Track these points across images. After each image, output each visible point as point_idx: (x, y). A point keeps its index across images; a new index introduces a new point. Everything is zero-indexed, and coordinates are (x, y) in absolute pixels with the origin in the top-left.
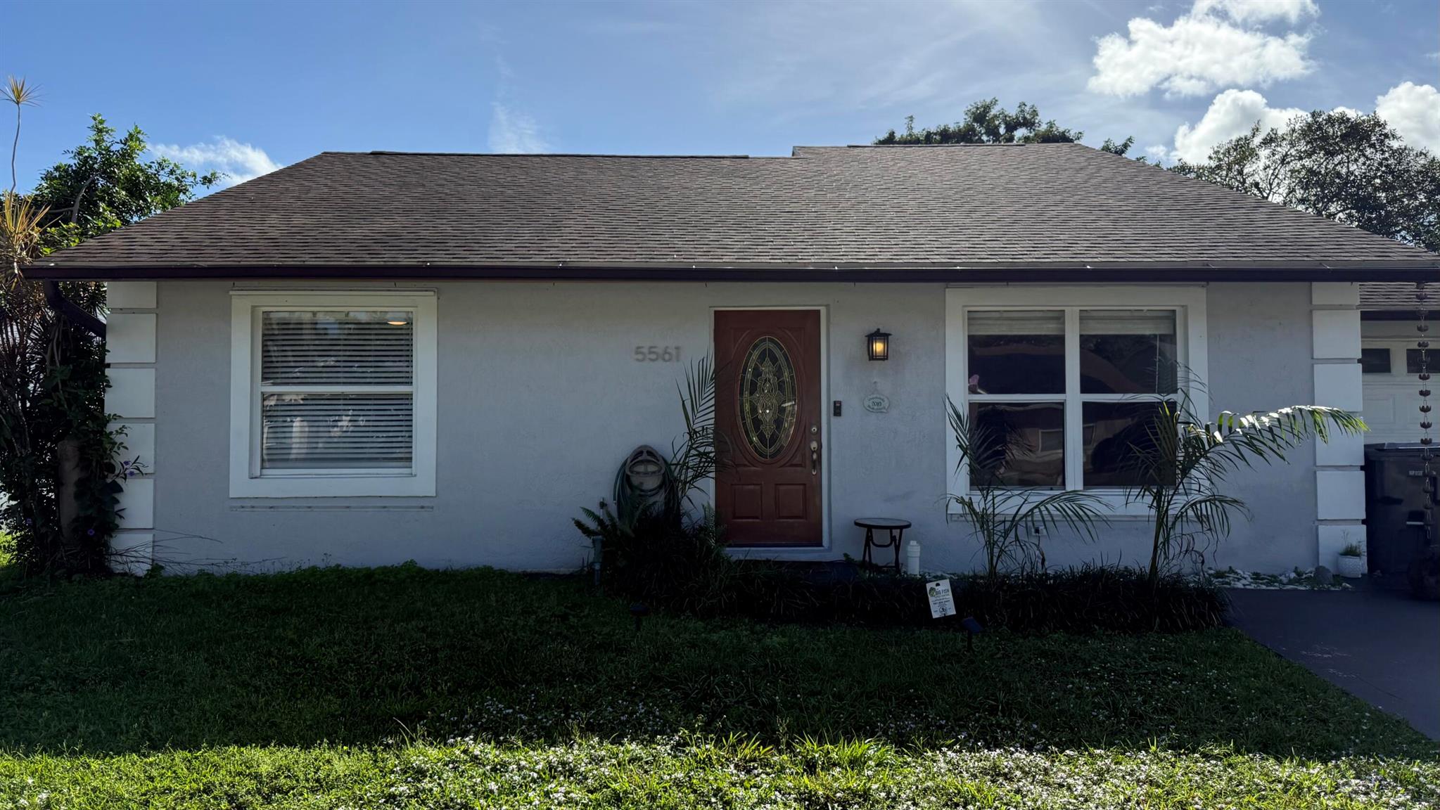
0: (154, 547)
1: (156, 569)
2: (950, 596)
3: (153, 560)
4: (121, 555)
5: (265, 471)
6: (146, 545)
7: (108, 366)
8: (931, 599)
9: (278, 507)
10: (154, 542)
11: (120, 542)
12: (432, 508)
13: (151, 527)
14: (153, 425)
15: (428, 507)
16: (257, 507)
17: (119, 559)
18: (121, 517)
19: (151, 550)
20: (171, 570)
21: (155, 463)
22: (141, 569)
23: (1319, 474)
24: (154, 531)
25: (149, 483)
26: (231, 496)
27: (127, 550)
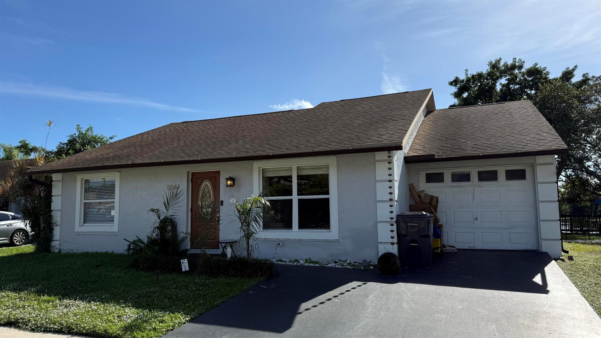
0: (60, 245)
1: (60, 251)
2: (187, 264)
3: (59, 249)
4: (53, 247)
5: (84, 224)
6: (58, 245)
7: (53, 196)
8: (182, 265)
9: (85, 235)
10: (59, 244)
11: (54, 244)
12: (117, 235)
13: (59, 239)
14: (60, 212)
15: (116, 235)
16: (81, 234)
17: (53, 248)
18: (53, 237)
19: (59, 246)
20: (63, 252)
21: (61, 222)
22: (57, 251)
23: (378, 224)
24: (60, 241)
25: (59, 227)
26: (75, 231)
27: (54, 246)
